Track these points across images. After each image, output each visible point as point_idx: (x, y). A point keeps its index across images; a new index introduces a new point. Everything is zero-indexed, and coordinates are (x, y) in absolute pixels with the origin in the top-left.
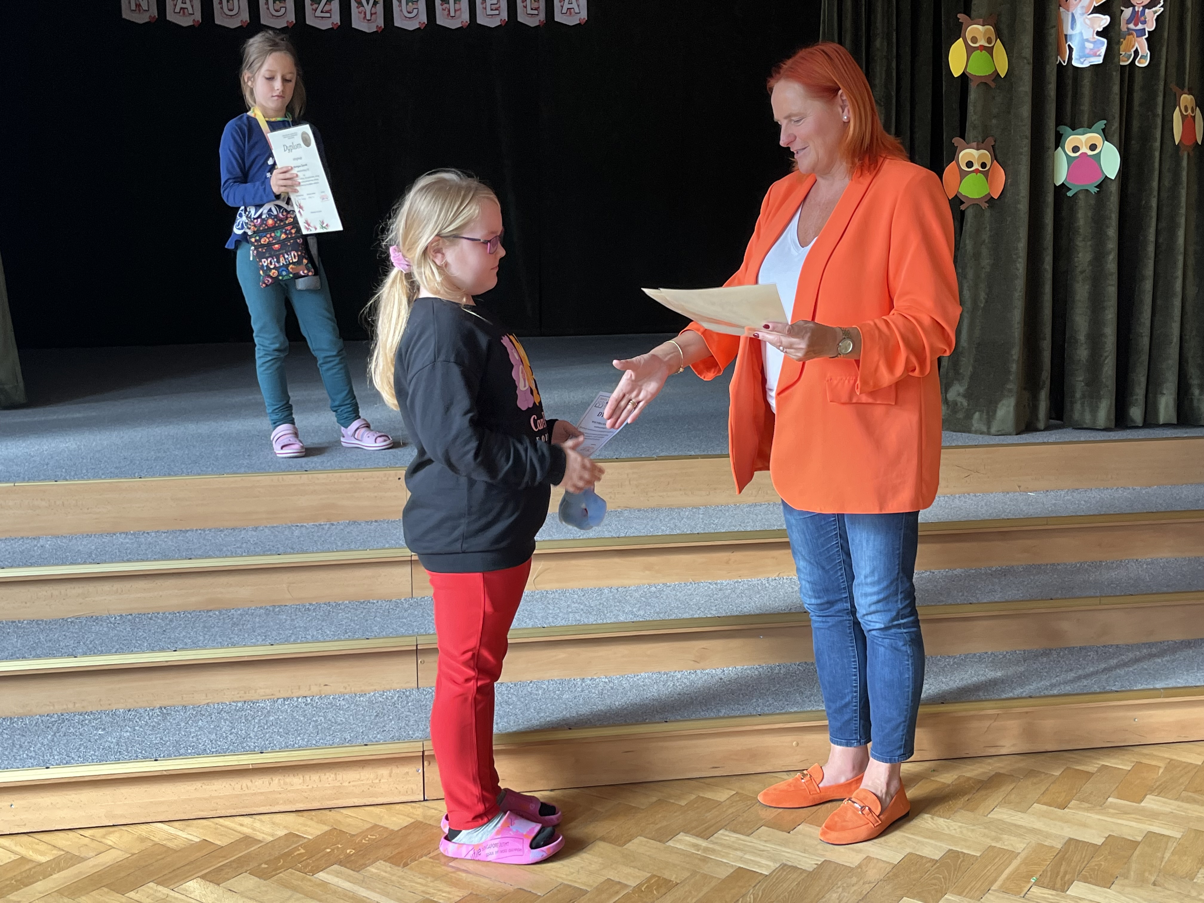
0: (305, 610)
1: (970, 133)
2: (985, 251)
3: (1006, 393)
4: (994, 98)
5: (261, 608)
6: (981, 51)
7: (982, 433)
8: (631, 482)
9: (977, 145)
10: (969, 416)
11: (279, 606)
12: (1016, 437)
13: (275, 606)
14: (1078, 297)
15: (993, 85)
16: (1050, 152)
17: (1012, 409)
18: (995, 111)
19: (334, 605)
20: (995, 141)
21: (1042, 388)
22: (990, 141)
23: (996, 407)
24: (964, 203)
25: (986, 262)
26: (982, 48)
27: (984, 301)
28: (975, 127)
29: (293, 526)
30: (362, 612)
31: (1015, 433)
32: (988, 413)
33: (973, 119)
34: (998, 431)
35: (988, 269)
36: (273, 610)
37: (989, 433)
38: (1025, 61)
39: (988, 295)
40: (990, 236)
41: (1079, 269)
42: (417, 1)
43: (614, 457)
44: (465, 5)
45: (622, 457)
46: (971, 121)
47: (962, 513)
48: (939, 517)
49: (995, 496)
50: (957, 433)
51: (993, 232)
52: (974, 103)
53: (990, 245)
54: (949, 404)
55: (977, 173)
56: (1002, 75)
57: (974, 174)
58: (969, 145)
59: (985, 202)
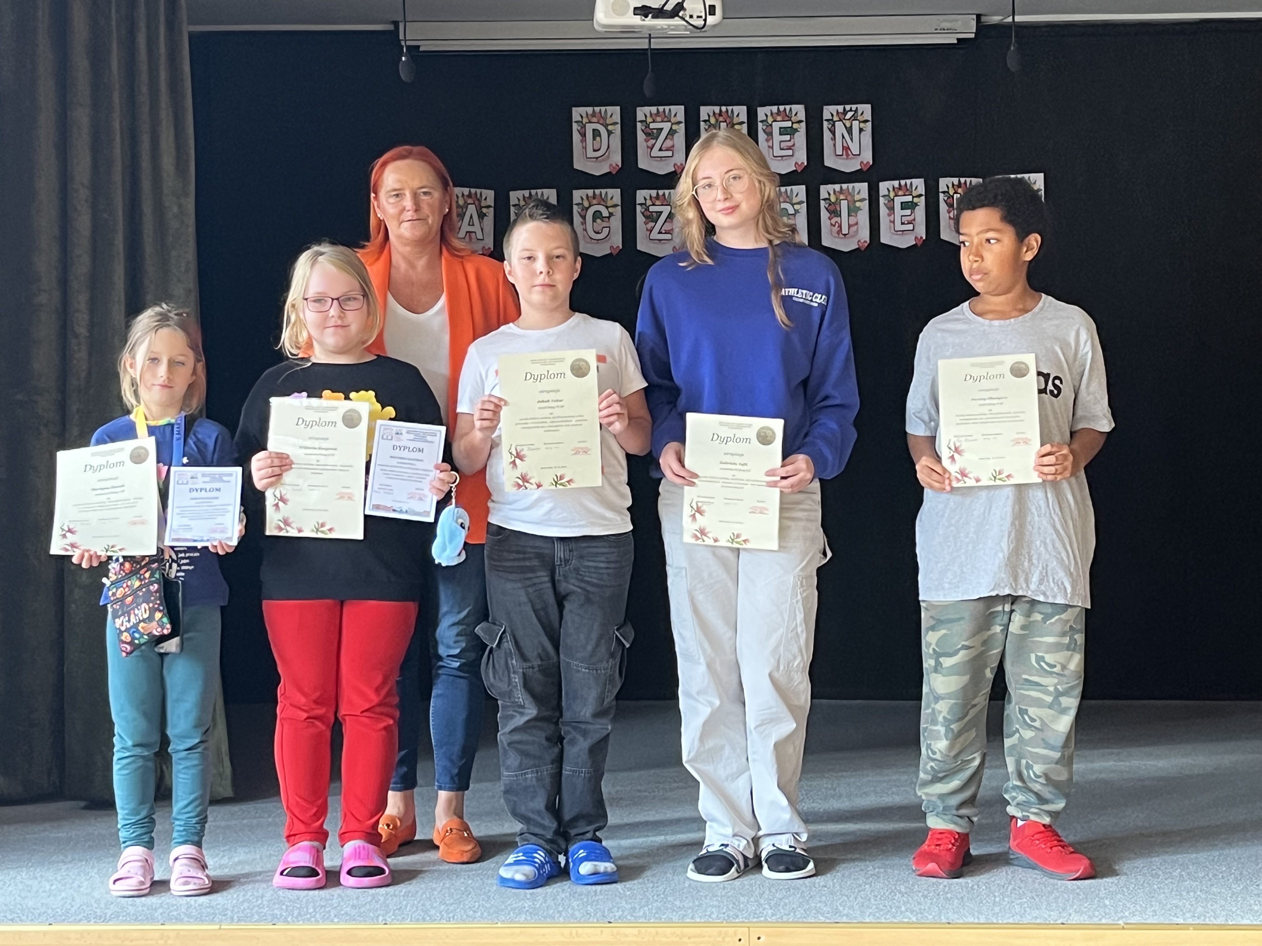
42: (794, 215)
43: (1059, 922)
44: (863, 217)
45: (1069, 922)
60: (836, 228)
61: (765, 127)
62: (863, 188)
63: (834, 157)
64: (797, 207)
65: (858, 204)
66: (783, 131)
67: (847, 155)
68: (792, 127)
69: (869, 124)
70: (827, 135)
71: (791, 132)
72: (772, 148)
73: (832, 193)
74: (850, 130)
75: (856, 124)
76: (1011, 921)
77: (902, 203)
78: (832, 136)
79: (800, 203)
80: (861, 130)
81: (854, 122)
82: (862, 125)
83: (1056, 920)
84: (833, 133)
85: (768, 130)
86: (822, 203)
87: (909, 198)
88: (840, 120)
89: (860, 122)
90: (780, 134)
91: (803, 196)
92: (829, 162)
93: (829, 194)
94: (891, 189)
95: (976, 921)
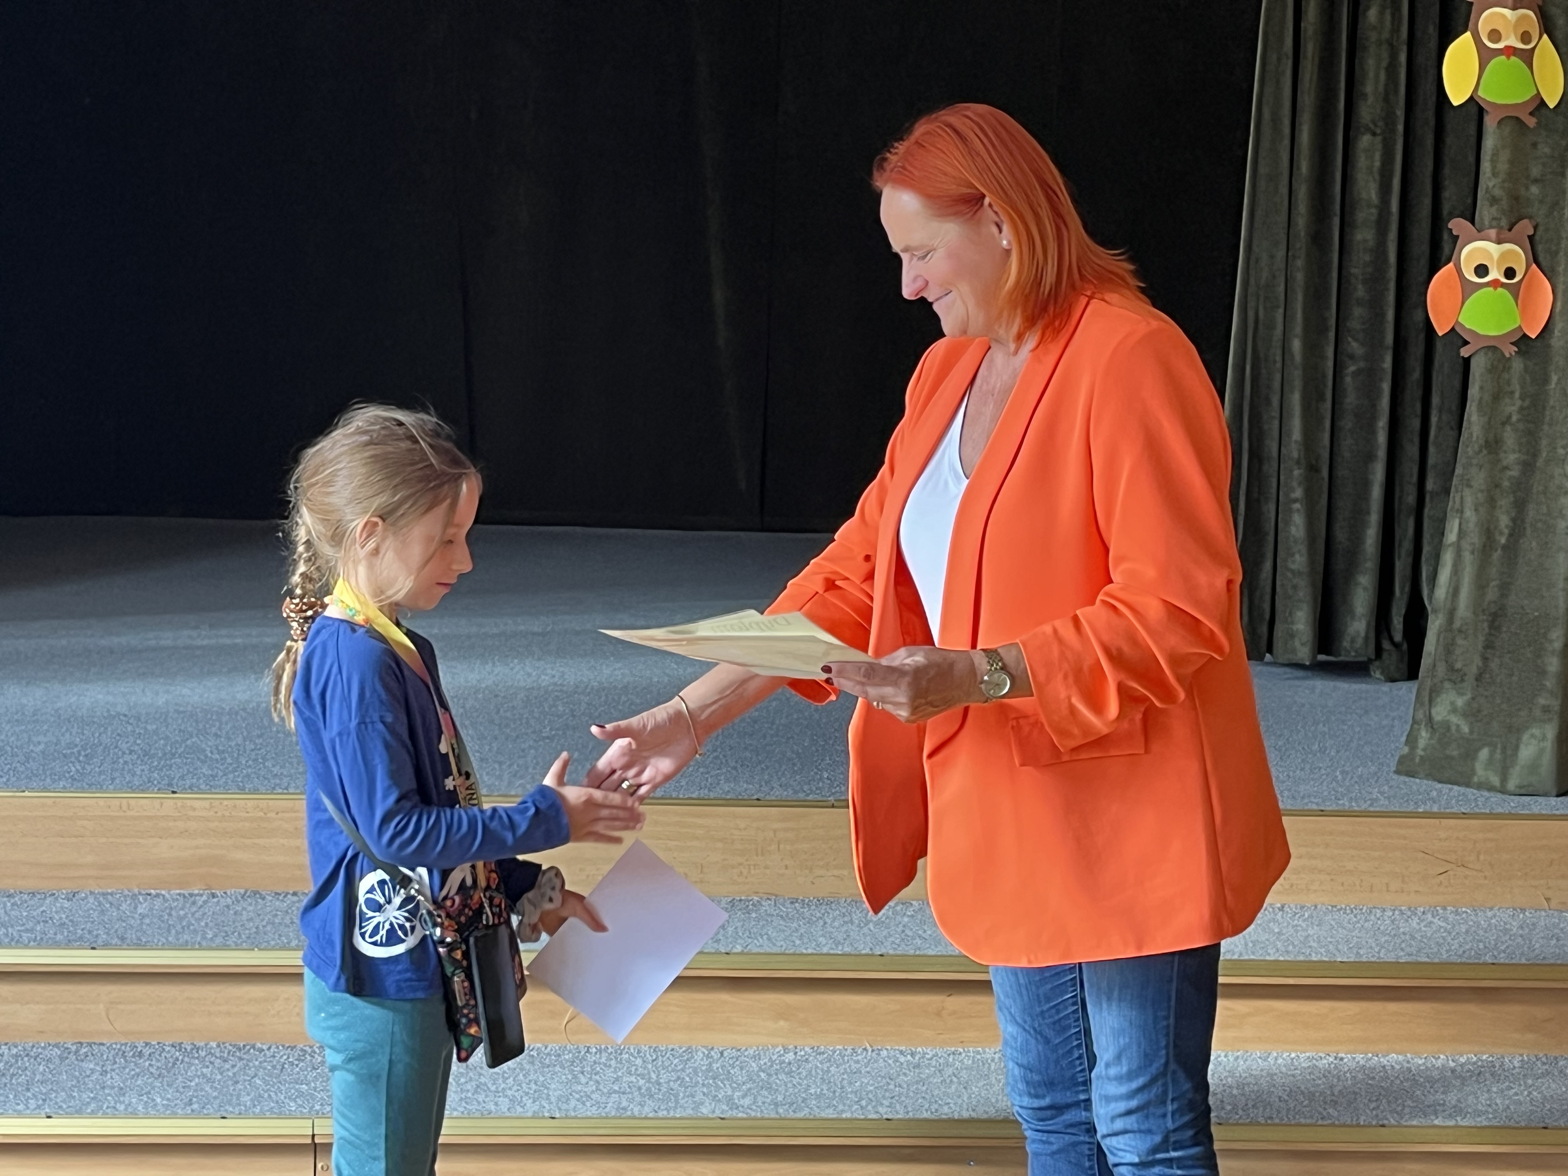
0: (133, 1056)
1: (1484, 211)
2: (1510, 438)
3: (1536, 713)
4: (1534, 145)
5: (56, 1046)
6: (1508, 57)
7: (1491, 789)
8: (782, 846)
9: (1498, 234)
10: (1470, 755)
11: (90, 1045)
12: (1553, 801)
13: (81, 1044)
15: (1531, 122)
17: (1549, 745)
18: (1535, 171)
19: (189, 1048)
20: (1535, 228)
22: (1525, 227)
23: (1519, 739)
24: (1466, 343)
25: (1511, 458)
26: (1510, 51)
27: (1506, 531)
28: (1494, 201)
29: (140, 894)
30: (233, 1066)
31: (1554, 793)
32: (1504, 749)
33: (1491, 184)
34: (1520, 787)
35: (1515, 473)
36: (77, 1051)
37: (1503, 791)
39: (1514, 520)
40: (1522, 408)
43: (755, 797)
45: (768, 797)
46: (1487, 188)
47: (1411, 946)
48: (1361, 952)
49: (1495, 916)
50: (1445, 785)
51: (1527, 403)
52: (1493, 155)
53: (1521, 426)
54: (1435, 727)
55: (1495, 288)
56: (1552, 103)
57: (1491, 289)
58: (1483, 233)
59: (1512, 343)
83: (753, 795)
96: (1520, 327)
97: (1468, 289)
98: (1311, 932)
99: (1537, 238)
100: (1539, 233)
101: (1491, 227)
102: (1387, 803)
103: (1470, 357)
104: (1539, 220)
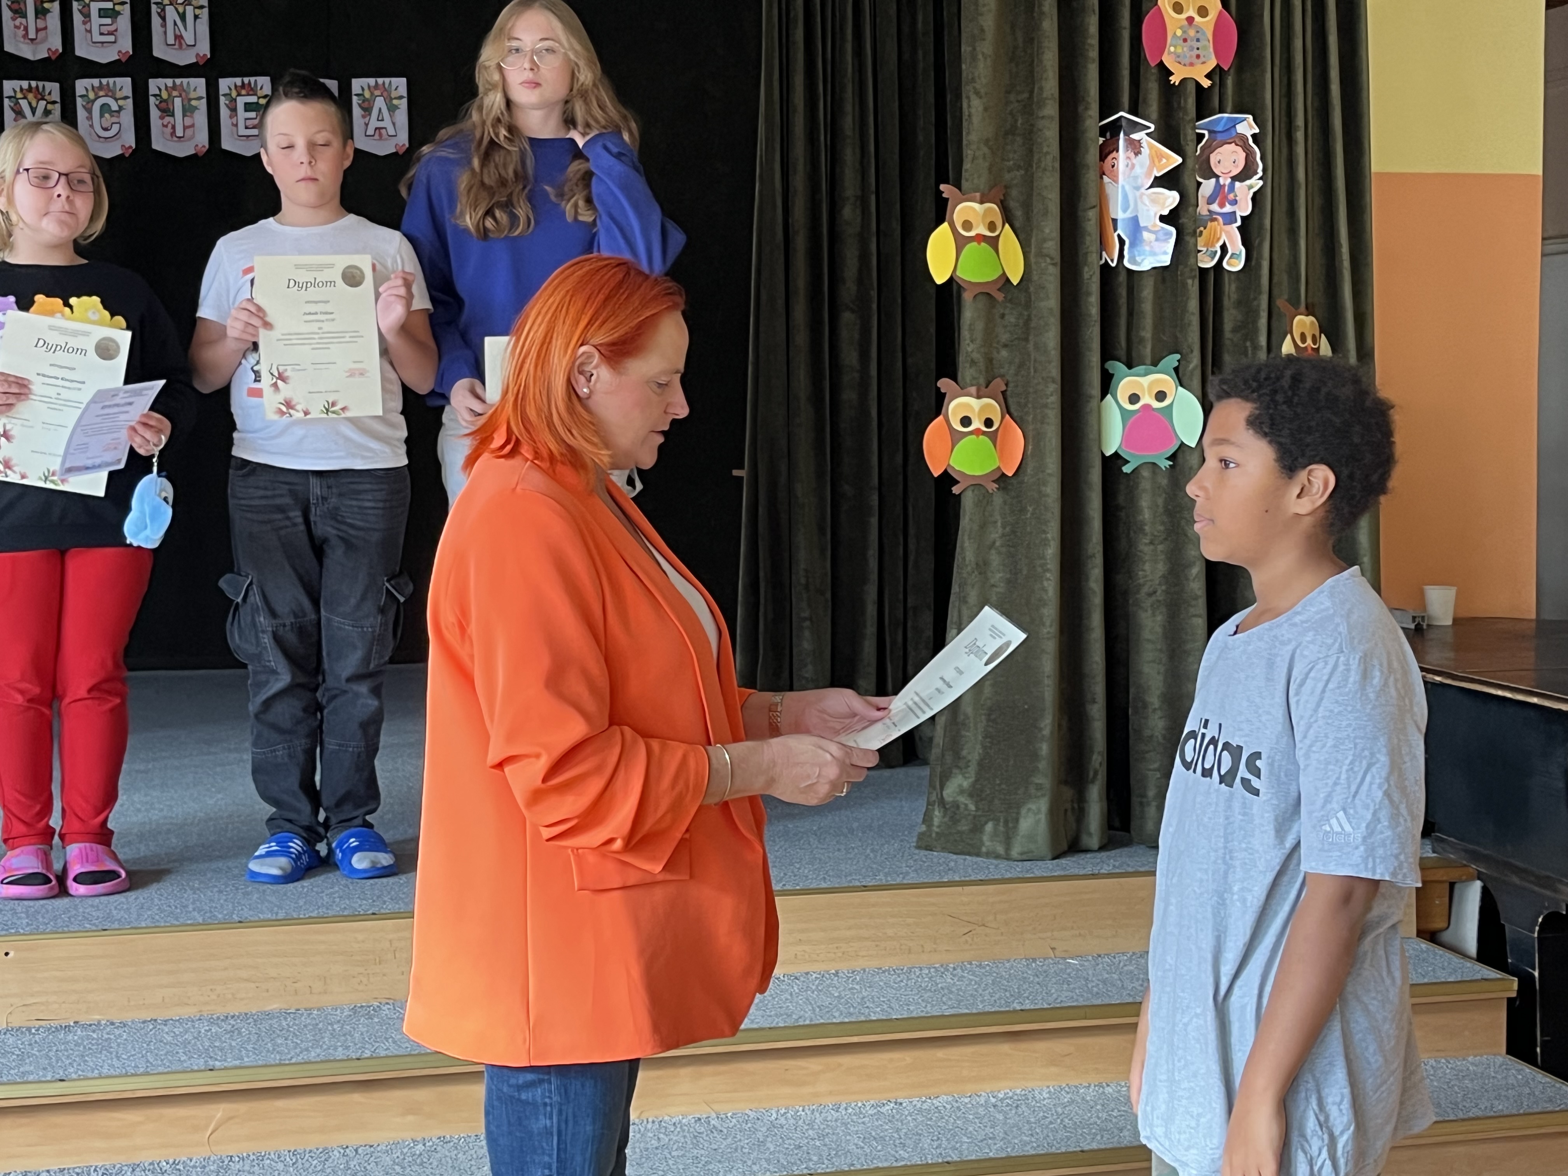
1: (966, 371)
2: (995, 559)
3: (1032, 790)
4: (1003, 316)
6: (979, 243)
7: (997, 857)
9: (978, 390)
10: (977, 829)
12: (1050, 864)
14: (1146, 634)
15: (1000, 297)
16: (1094, 403)
17: (1043, 817)
18: (1004, 337)
20: (1007, 385)
21: (1093, 782)
22: (999, 384)
23: (1018, 813)
24: (957, 482)
26: (980, 238)
28: (973, 363)
31: (1050, 857)
32: (1006, 822)
33: (969, 349)
34: (1022, 854)
37: (1008, 858)
38: (1048, 260)
40: (1003, 535)
41: (1145, 590)
42: (118, 112)
43: (370, 912)
44: (201, 118)
45: (383, 911)
46: (967, 353)
47: (950, 999)
48: (912, 1008)
49: (1012, 967)
50: (959, 856)
51: (1008, 529)
52: (970, 325)
53: (1004, 550)
54: (947, 806)
55: (978, 435)
56: (1015, 281)
57: (973, 437)
58: (965, 390)
59: (993, 481)
60: (169, 130)
61: (80, 7)
62: (199, 84)
63: (164, 47)
64: (121, 102)
65: (194, 103)
66: (103, 13)
67: (180, 45)
68: (113, 9)
69: (206, 10)
70: (156, 21)
71: (113, 14)
72: (90, 31)
73: (163, 88)
74: (183, 17)
75: (189, 10)
76: (314, 914)
77: (246, 104)
78: (160, 21)
79: (126, 98)
80: (196, 17)
81: (188, 8)
82: (198, 12)
83: (368, 910)
84: (164, 19)
85: (85, 10)
86: (152, 100)
87: (253, 99)
88: (171, 4)
89: (195, 8)
90: (100, 17)
91: (128, 91)
92: (159, 51)
93: (160, 90)
94: (233, 87)
95: (274, 917)
96: (999, 468)
97: (956, 437)
98: (865, 994)
99: (1008, 393)
100: (1009, 389)
101: (972, 385)
102: (915, 875)
103: (960, 495)
104: (1010, 379)
